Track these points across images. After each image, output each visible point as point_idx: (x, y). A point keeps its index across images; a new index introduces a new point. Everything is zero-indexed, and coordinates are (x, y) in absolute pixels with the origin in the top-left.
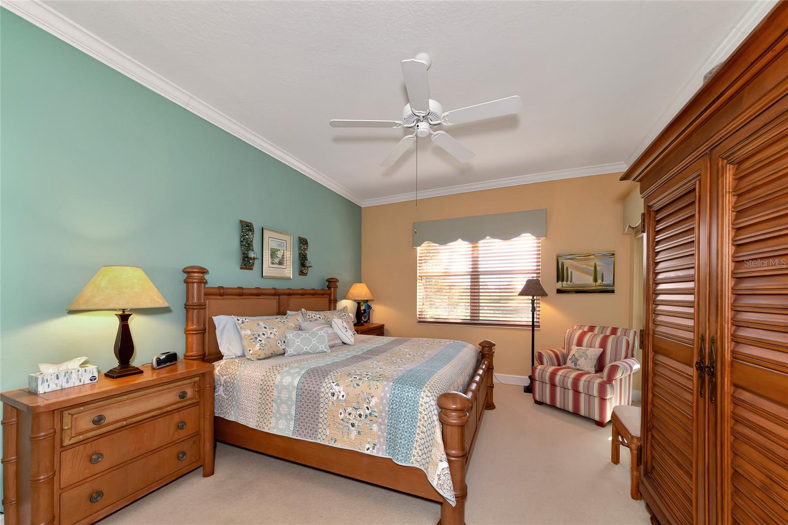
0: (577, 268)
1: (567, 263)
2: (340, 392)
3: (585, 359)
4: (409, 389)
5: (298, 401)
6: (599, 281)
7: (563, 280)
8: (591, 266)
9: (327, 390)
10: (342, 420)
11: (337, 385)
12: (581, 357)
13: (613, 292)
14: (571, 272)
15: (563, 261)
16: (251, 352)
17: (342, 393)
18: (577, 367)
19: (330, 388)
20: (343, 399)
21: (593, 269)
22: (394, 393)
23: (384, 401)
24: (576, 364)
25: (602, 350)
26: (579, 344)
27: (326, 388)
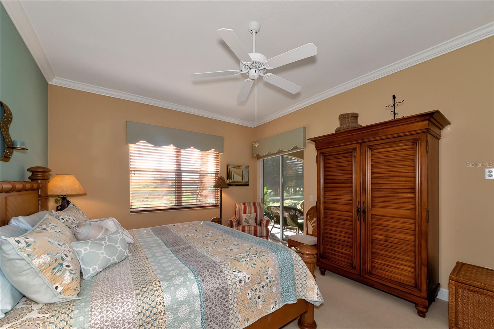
0: (236, 173)
1: (232, 169)
2: (245, 277)
3: (252, 220)
4: (285, 252)
5: (204, 308)
6: (244, 180)
7: (230, 179)
8: (241, 172)
9: (234, 281)
10: (250, 299)
11: (239, 272)
12: (249, 219)
13: (248, 185)
14: (233, 175)
15: (230, 168)
16: (60, 289)
17: (248, 276)
18: (249, 224)
19: (235, 278)
20: (250, 280)
21: (241, 173)
22: (279, 259)
23: (276, 267)
24: (248, 223)
25: (256, 214)
26: (245, 212)
27: (231, 279)
